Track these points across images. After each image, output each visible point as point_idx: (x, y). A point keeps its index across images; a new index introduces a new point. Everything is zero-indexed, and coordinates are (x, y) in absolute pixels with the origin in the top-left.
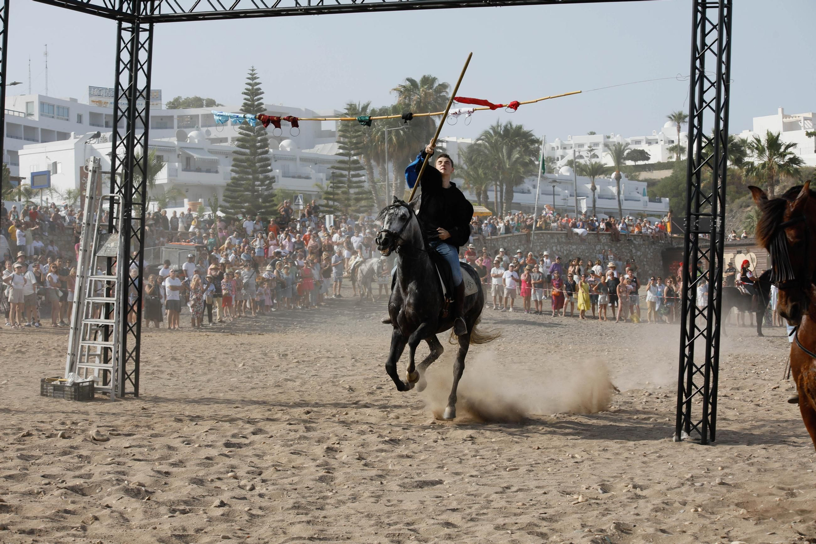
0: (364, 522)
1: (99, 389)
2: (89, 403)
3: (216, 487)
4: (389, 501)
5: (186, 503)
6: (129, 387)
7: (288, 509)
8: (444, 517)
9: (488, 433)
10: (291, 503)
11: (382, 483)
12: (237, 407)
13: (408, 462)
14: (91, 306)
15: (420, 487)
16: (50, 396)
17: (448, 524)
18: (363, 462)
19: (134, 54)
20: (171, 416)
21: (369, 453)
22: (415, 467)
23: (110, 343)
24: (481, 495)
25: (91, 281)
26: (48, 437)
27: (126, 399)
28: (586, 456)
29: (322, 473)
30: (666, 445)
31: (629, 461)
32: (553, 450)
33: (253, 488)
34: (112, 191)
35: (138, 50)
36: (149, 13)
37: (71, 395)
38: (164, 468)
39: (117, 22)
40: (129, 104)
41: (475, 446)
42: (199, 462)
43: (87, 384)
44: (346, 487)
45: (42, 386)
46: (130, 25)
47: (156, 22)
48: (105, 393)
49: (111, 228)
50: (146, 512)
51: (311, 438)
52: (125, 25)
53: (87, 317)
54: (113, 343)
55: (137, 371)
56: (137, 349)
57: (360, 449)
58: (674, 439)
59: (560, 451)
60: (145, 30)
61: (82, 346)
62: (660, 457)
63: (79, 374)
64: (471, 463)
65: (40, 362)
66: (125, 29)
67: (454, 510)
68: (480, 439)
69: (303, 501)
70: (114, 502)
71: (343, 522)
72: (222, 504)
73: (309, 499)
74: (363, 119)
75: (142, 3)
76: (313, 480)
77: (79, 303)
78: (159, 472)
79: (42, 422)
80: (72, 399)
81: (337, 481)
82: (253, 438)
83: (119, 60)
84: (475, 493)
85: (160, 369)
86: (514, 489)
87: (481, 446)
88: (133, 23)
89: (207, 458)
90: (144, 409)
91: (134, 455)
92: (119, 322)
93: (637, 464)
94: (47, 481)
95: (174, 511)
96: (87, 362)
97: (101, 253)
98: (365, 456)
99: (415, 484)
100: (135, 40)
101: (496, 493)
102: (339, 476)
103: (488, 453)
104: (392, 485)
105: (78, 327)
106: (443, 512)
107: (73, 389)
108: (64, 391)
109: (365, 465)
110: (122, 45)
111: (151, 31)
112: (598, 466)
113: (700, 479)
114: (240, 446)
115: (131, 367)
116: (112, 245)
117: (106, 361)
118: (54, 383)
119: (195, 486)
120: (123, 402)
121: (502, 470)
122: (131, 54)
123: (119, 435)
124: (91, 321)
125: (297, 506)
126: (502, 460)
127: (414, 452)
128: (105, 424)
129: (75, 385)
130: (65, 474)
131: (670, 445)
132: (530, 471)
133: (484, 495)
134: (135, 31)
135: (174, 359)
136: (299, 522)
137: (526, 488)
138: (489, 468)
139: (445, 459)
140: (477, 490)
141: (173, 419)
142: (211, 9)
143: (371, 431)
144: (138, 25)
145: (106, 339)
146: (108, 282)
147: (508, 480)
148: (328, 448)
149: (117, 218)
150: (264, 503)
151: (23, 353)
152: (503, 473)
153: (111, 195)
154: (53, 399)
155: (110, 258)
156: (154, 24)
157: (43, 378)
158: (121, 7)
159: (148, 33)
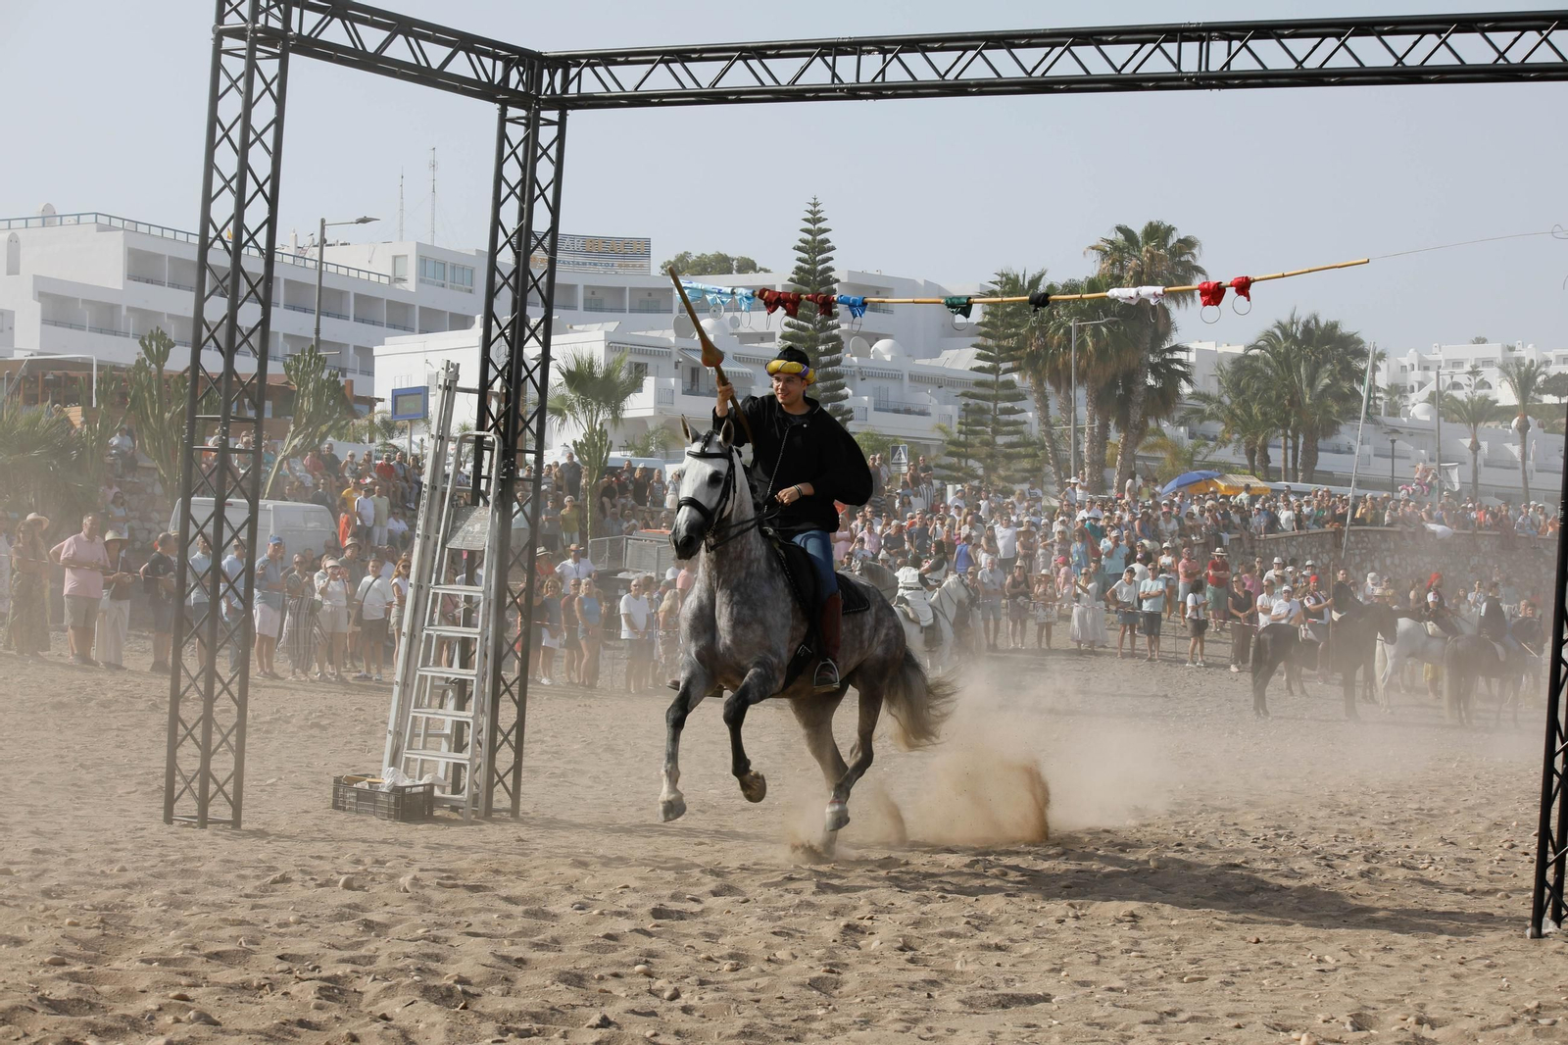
1: (445, 800)
2: (420, 827)
3: (601, 991)
4: (930, 1030)
5: (535, 1017)
6: (501, 799)
7: (730, 1037)
9: (1167, 909)
10: (739, 1024)
11: (929, 996)
12: (701, 844)
13: (995, 957)
14: (434, 642)
15: (1004, 1007)
16: (350, 809)
18: (909, 954)
19: (528, 167)
20: (567, 856)
21: (924, 940)
22: (1007, 967)
23: (467, 715)
24: (1112, 1025)
25: (436, 594)
26: (321, 885)
27: (494, 821)
28: (1346, 958)
29: (819, 972)
30: (1510, 944)
31: (1428, 972)
32: (1285, 946)
33: (675, 996)
34: (481, 427)
35: (535, 159)
36: (558, 91)
37: (389, 809)
38: (517, 952)
39: (498, 106)
40: (517, 262)
41: (1135, 934)
42: (589, 942)
43: (421, 789)
44: (858, 1000)
45: (336, 791)
46: (523, 113)
47: (572, 108)
48: (454, 809)
49: (477, 495)
50: (451, 1031)
51: (822, 906)
52: (513, 112)
53: (425, 664)
54: (471, 714)
55: (517, 769)
56: (520, 725)
57: (909, 930)
58: (1528, 932)
59: (1298, 948)
60: (550, 123)
61: (415, 718)
62: (1489, 966)
63: (406, 772)
64: (1117, 964)
65: (353, 746)
66: (512, 121)
68: (1151, 920)
69: (764, 1023)
70: (398, 1010)
72: (605, 1022)
73: (779, 1021)
74: (956, 301)
75: (546, 72)
76: (795, 985)
77: (412, 636)
78: (505, 959)
79: (320, 858)
80: (389, 817)
81: (845, 989)
82: (711, 902)
83: (499, 178)
84: (1103, 1021)
85: (577, 767)
86: (1182, 1016)
87: (1148, 933)
88: (527, 108)
89: (608, 937)
90: (520, 840)
91: (470, 925)
92: (485, 674)
93: (1443, 977)
94: (285, 966)
95: (508, 1030)
96: (424, 748)
97: (455, 543)
98: (915, 943)
99: (995, 1000)
100: (531, 141)
101: (1145, 1023)
102: (851, 979)
103: (1156, 947)
104: (949, 1000)
105: (409, 682)
107: (392, 799)
108: (376, 802)
109: (912, 961)
110: (507, 150)
111: (562, 124)
112: (1361, 979)
113: (1553, 1013)
114: (681, 916)
116: (477, 527)
117: (460, 747)
118: (359, 785)
119: (562, 986)
120: (488, 827)
121: (1173, 979)
122: (523, 167)
123: (455, 886)
125: (747, 1033)
126: (1181, 962)
127: (1012, 940)
128: (437, 866)
129: (397, 791)
130: (325, 955)
131: (1519, 944)
132: (1227, 984)
133: (1121, 1026)
134: (532, 124)
135: (609, 749)
137: (1207, 1015)
138: (1150, 976)
139: (1070, 955)
140: (1110, 1015)
141: (569, 860)
142: (675, 86)
143: (942, 897)
144: (537, 113)
145: (461, 706)
146: (468, 599)
147: (1178, 998)
148: (847, 926)
149: (489, 478)
150: (688, 1024)
151: (324, 728)
152: (1176, 985)
153: (478, 433)
154: (354, 816)
155: (472, 554)
156: (569, 112)
157: (338, 775)
158: (506, 78)
159: (555, 128)
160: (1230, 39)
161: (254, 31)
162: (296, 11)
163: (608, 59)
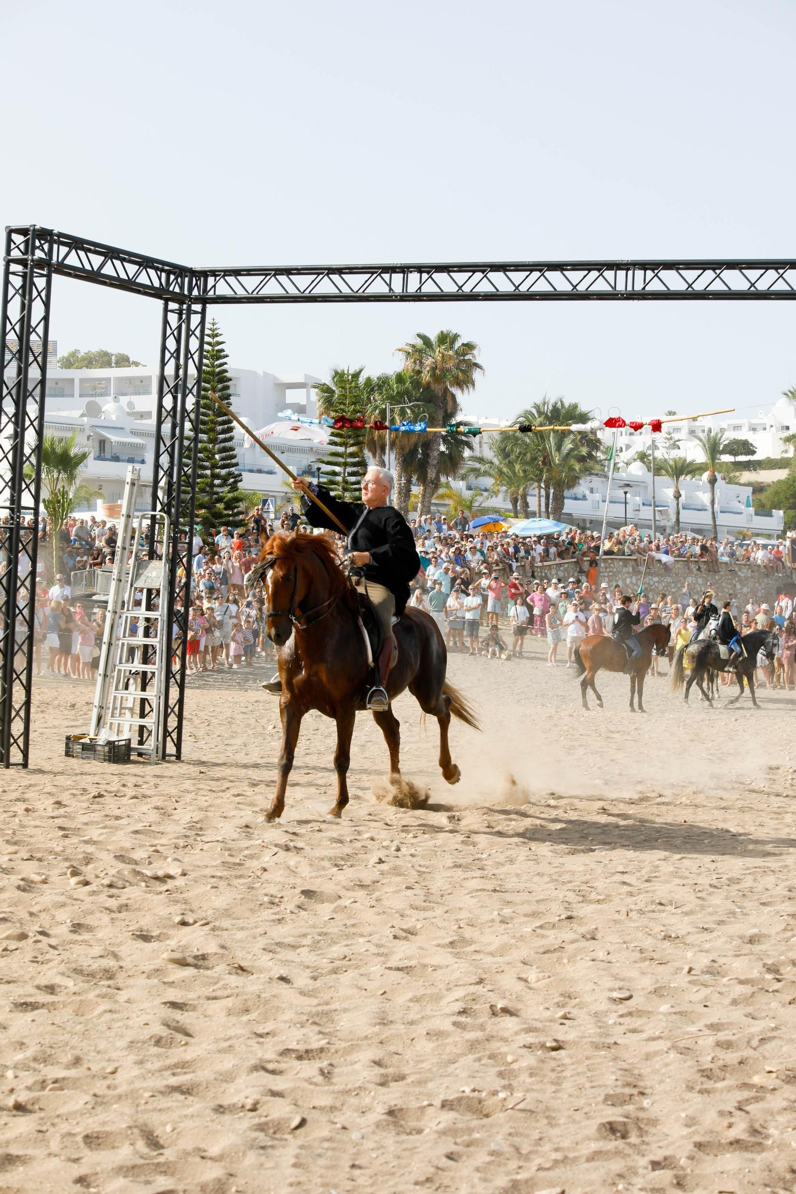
0: (536, 879)
1: (135, 749)
2: (132, 766)
5: (342, 859)
6: (171, 749)
7: (449, 868)
8: (619, 878)
10: (450, 863)
14: (125, 648)
16: (77, 756)
17: (624, 883)
23: (149, 694)
25: (127, 617)
27: (169, 762)
34: (154, 509)
35: (188, 337)
36: (202, 293)
37: (104, 756)
39: (163, 302)
40: (176, 402)
43: (123, 743)
45: (67, 744)
46: (178, 306)
47: (210, 304)
48: (140, 755)
49: (153, 555)
52: (173, 306)
53: (120, 662)
54: (155, 693)
55: (179, 728)
56: (181, 701)
60: (196, 312)
61: (115, 697)
63: (111, 728)
66: (172, 311)
67: (623, 873)
69: (462, 861)
71: (515, 879)
77: (110, 644)
80: (105, 760)
83: (164, 348)
88: (181, 303)
90: (202, 773)
92: (161, 668)
95: (338, 865)
96: (120, 716)
97: (139, 584)
105: (108, 673)
106: (613, 874)
107: (107, 749)
108: (95, 751)
110: (169, 332)
111: (203, 313)
115: (173, 722)
116: (154, 574)
117: (143, 715)
118: (82, 741)
120: (165, 765)
122: (178, 341)
124: (126, 667)
125: (457, 866)
129: (110, 743)
134: (184, 316)
136: (473, 878)
142: (281, 292)
144: (189, 307)
145: (144, 689)
146: (148, 620)
149: (160, 542)
150: (422, 862)
153: (153, 513)
154: (81, 761)
155: (149, 591)
156: (208, 305)
157: (68, 734)
158: (168, 283)
159: (199, 316)
160: (645, 270)
161: (32, 261)
162: (55, 246)
163: (236, 273)
